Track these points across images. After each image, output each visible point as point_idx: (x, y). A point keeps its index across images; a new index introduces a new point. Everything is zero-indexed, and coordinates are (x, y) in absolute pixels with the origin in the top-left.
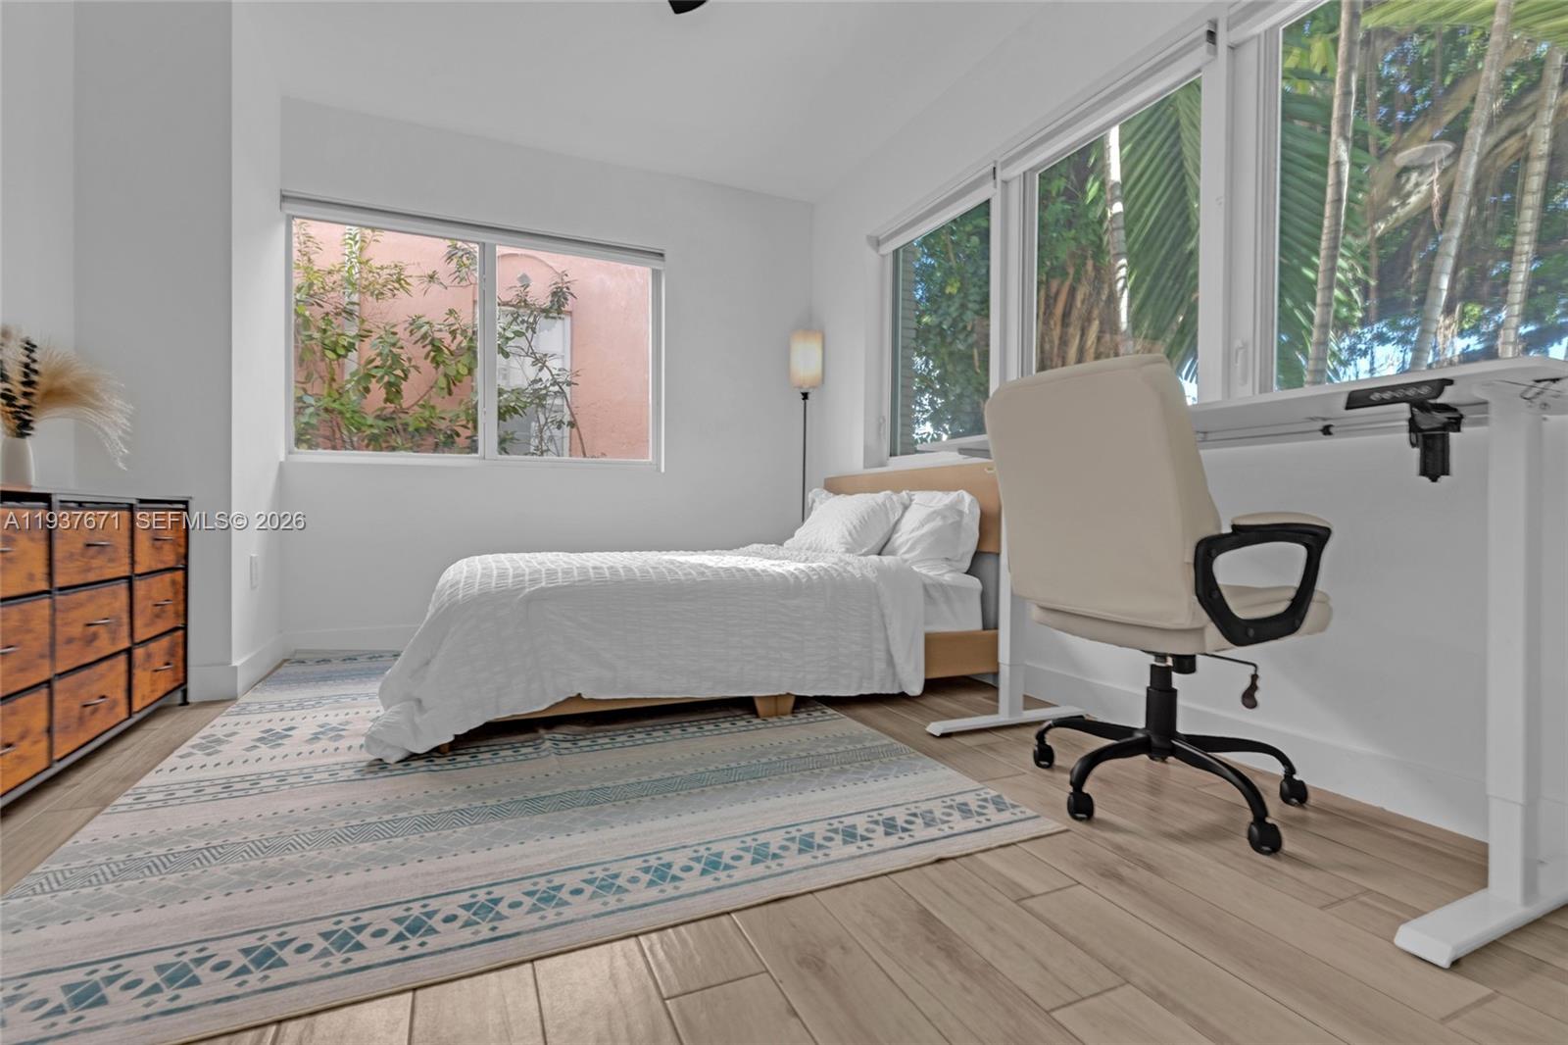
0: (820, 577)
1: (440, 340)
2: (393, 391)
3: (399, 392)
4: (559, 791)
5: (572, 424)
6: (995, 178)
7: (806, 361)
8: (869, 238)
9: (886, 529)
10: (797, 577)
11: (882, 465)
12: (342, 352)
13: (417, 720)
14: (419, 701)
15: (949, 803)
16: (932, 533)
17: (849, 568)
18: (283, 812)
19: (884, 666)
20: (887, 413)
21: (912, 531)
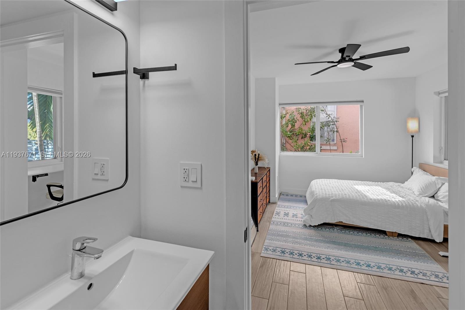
0: (406, 205)
1: (303, 113)
2: (293, 126)
4: (338, 241)
5: (337, 132)
9: (436, 189)
11: (441, 163)
13: (312, 219)
14: (311, 216)
15: (433, 273)
17: (417, 203)
18: (294, 232)
19: (428, 231)
20: (443, 146)
21: (444, 193)
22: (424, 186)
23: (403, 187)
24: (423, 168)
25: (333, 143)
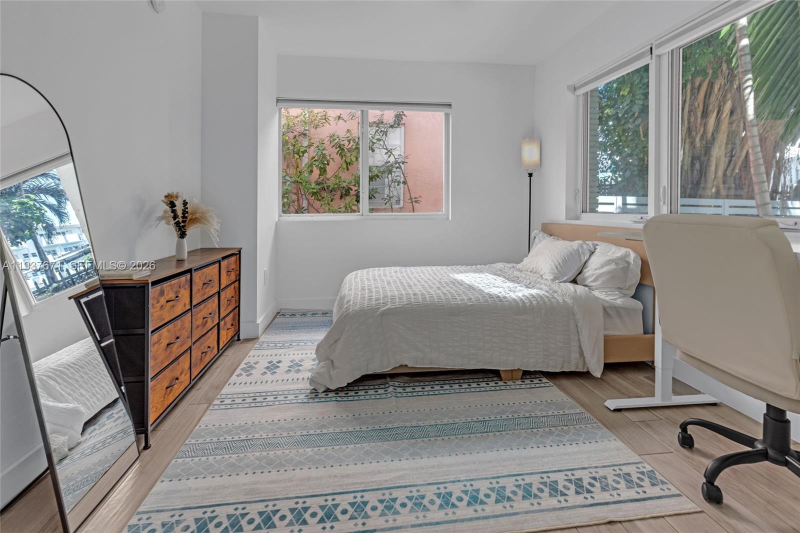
0: (538, 302)
1: (344, 145)
2: (323, 171)
3: (325, 171)
4: (396, 425)
5: (405, 183)
7: (530, 153)
8: (569, 87)
9: (580, 265)
10: (524, 302)
11: (577, 218)
12: (301, 154)
13: (332, 373)
14: (332, 361)
15: (618, 472)
16: (609, 272)
17: (555, 295)
18: (276, 421)
19: (578, 356)
20: (580, 186)
21: (596, 269)
22: (560, 261)
23: (521, 270)
24: (549, 230)
25: (398, 206)
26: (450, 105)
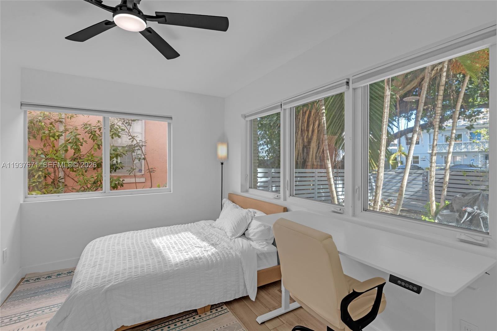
0: (221, 259)
1: (95, 132)
2: (77, 150)
3: (79, 150)
5: (144, 159)
6: (281, 107)
7: (222, 151)
8: (242, 115)
9: (246, 225)
10: (212, 260)
11: (247, 191)
12: (57, 138)
16: (261, 231)
17: (231, 251)
19: (243, 288)
20: (248, 173)
21: (254, 229)
22: (236, 223)
23: (215, 227)
24: (232, 198)
25: (141, 174)
26: (172, 118)
